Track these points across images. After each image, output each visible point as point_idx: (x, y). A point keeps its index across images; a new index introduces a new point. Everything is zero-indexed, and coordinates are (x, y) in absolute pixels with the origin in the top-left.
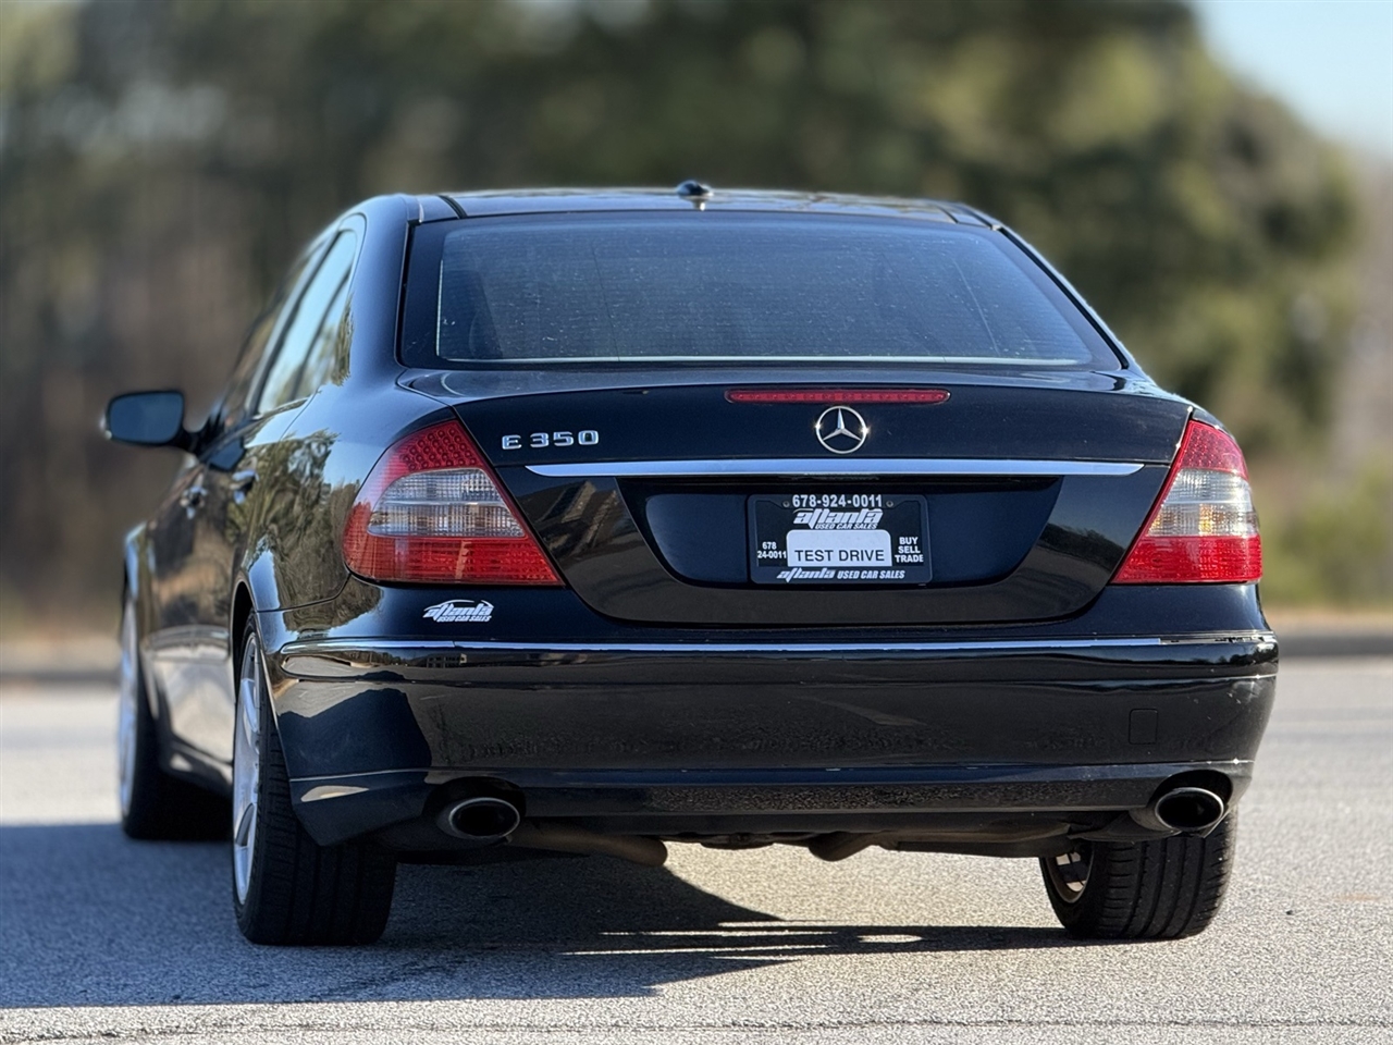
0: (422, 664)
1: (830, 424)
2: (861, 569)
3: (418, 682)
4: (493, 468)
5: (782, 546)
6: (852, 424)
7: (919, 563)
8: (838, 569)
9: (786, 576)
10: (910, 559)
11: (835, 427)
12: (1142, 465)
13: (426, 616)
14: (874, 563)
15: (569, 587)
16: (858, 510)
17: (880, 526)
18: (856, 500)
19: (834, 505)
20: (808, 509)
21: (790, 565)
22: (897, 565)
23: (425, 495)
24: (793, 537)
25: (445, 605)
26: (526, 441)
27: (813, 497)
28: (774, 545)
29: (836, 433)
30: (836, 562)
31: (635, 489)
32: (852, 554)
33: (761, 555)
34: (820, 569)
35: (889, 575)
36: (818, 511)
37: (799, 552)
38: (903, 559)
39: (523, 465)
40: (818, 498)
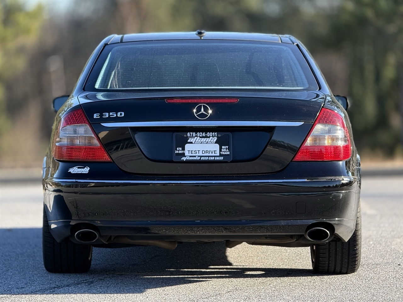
0: (69, 186)
1: (199, 110)
2: (209, 156)
4: (91, 124)
5: (183, 149)
6: (206, 110)
7: (228, 155)
8: (201, 156)
9: (184, 159)
10: (225, 153)
11: (200, 111)
12: (304, 123)
13: (69, 171)
14: (213, 154)
15: (113, 162)
16: (209, 137)
17: (216, 143)
18: (209, 134)
19: (201, 136)
20: (192, 137)
21: (185, 155)
22: (221, 155)
23: (73, 133)
24: (187, 146)
25: (75, 168)
26: (101, 115)
27: (194, 133)
28: (181, 149)
29: (201, 113)
30: (201, 154)
32: (206, 152)
33: (176, 152)
34: (195, 156)
35: (218, 158)
36: (196, 138)
37: (189, 151)
38: (223, 153)
39: (100, 123)
40: (196, 134)
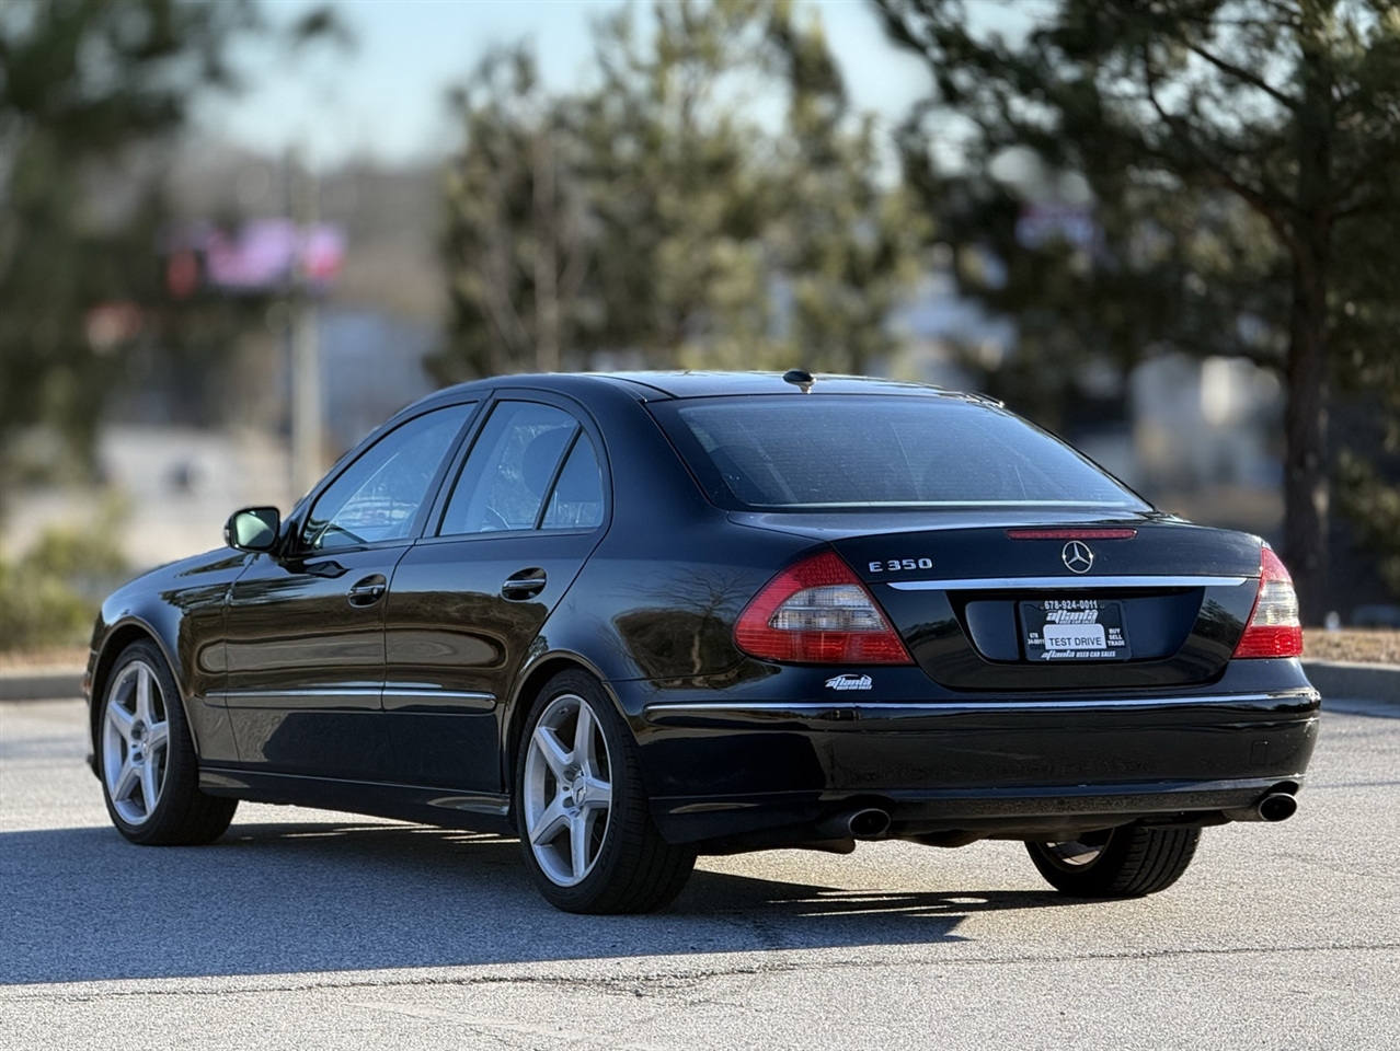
0: (823, 717)
1: (1071, 554)
2: (1090, 650)
3: (830, 731)
4: (866, 585)
5: (1041, 636)
6: (1084, 554)
7: (1122, 647)
8: (1076, 651)
9: (1047, 656)
10: (1117, 644)
11: (1074, 555)
12: (1245, 579)
13: (828, 685)
14: (1096, 646)
15: (917, 665)
16: (1083, 610)
17: (1097, 622)
18: (1083, 604)
19: (1069, 607)
20: (1055, 610)
21: (1047, 648)
22: (1109, 648)
23: (807, 603)
24: (1047, 629)
25: (839, 678)
26: (885, 566)
27: (1056, 602)
28: (1036, 635)
29: (1074, 559)
30: (1074, 647)
31: (958, 599)
32: (1083, 641)
33: (1030, 642)
34: (1065, 651)
35: (1107, 654)
36: (1060, 612)
37: (1051, 639)
38: (1113, 643)
39: (885, 583)
40: (1060, 603)
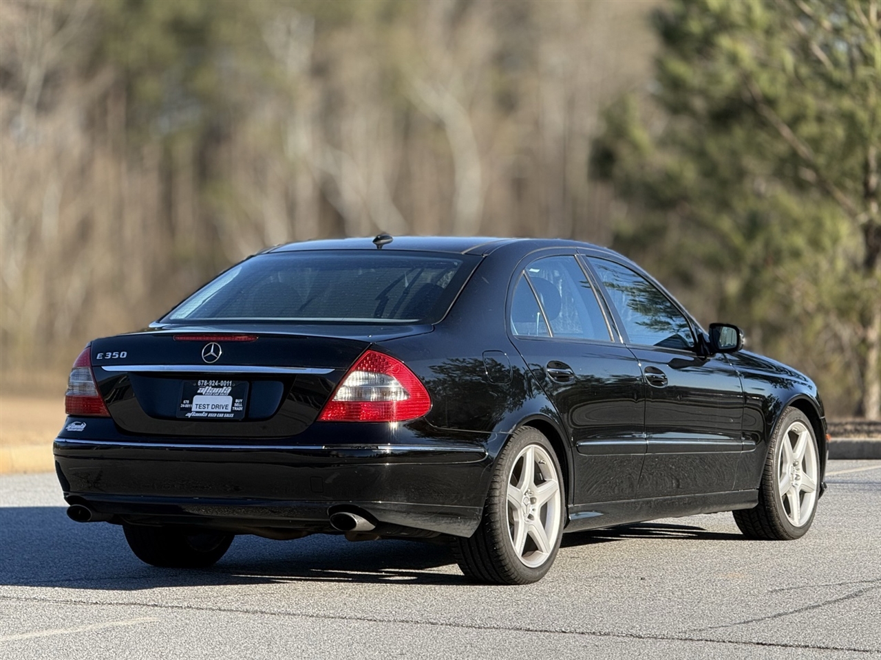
1: (208, 350)
2: (217, 413)
4: (92, 368)
5: (191, 403)
6: (216, 351)
7: (240, 411)
8: (209, 412)
9: (189, 415)
10: (238, 409)
11: (210, 351)
12: (334, 370)
13: (67, 428)
14: (224, 410)
15: (111, 417)
16: (222, 387)
17: (229, 395)
18: (222, 383)
19: (213, 385)
20: (203, 386)
21: (192, 410)
22: (232, 412)
24: (197, 399)
25: (73, 424)
26: (104, 356)
27: (206, 381)
28: (188, 402)
29: (209, 354)
30: (210, 409)
32: (217, 406)
33: (183, 406)
34: (202, 412)
35: (227, 416)
36: (207, 387)
37: (197, 405)
38: (236, 409)
39: (101, 366)
40: (208, 382)
